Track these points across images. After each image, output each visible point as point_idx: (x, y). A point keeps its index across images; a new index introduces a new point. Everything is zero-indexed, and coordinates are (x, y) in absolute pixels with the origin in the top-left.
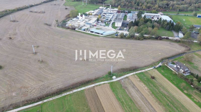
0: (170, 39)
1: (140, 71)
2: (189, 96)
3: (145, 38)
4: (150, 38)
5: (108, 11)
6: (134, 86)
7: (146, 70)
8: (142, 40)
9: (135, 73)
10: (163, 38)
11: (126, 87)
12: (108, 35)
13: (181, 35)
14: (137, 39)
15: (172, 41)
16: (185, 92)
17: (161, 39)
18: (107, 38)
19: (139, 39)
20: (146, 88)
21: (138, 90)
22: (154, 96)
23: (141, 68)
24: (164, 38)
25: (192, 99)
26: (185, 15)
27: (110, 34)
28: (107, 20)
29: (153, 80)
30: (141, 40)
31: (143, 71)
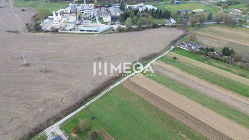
0: (166, 26)
1: (160, 57)
2: (210, 64)
3: (144, 29)
4: (149, 28)
5: (83, 8)
6: (164, 69)
7: (165, 54)
8: (142, 30)
9: (156, 59)
10: (159, 26)
11: (158, 72)
12: (103, 31)
13: (173, 21)
14: (137, 31)
15: (168, 27)
16: (205, 62)
17: (158, 27)
18: (104, 34)
19: (138, 30)
20: (175, 67)
21: (170, 71)
22: (185, 72)
23: (160, 54)
24: (161, 25)
25: (214, 66)
26: (164, 4)
27: (105, 30)
28: (90, 16)
29: (176, 60)
30: (140, 31)
31: (162, 55)
